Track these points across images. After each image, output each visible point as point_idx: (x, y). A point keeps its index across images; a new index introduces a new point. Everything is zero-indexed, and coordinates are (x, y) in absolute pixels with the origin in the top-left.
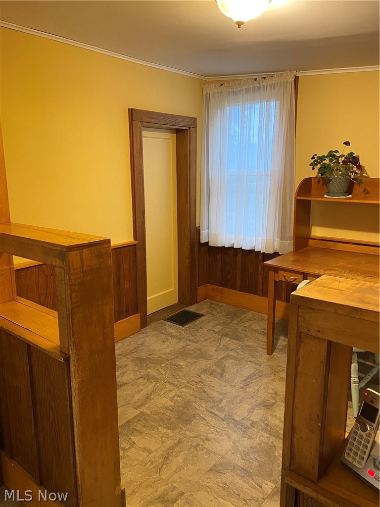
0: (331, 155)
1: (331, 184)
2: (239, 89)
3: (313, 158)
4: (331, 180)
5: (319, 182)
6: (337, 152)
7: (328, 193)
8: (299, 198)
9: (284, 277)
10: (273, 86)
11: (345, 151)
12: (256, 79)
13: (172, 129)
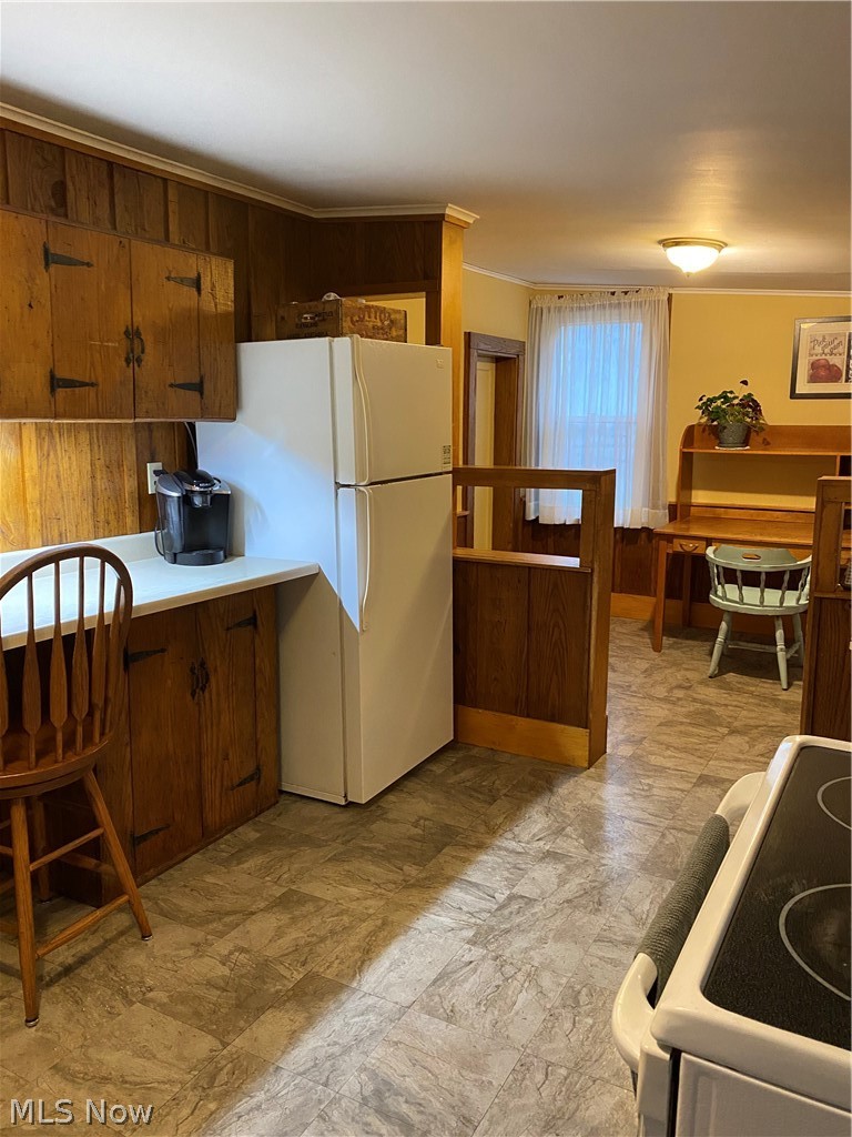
0: (724, 396)
1: (725, 435)
2: (588, 304)
3: (701, 399)
4: (725, 428)
5: (704, 430)
6: (731, 392)
7: (721, 444)
8: (686, 450)
9: (681, 546)
10: (640, 305)
11: (741, 391)
12: (613, 294)
13: (492, 357)
